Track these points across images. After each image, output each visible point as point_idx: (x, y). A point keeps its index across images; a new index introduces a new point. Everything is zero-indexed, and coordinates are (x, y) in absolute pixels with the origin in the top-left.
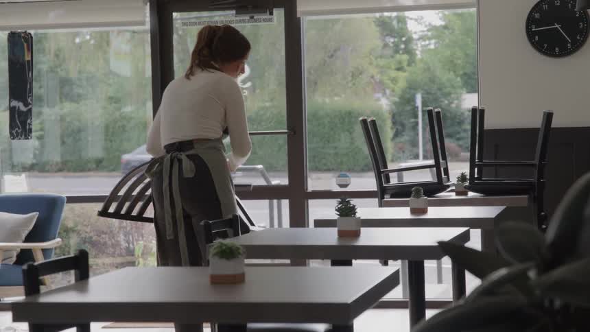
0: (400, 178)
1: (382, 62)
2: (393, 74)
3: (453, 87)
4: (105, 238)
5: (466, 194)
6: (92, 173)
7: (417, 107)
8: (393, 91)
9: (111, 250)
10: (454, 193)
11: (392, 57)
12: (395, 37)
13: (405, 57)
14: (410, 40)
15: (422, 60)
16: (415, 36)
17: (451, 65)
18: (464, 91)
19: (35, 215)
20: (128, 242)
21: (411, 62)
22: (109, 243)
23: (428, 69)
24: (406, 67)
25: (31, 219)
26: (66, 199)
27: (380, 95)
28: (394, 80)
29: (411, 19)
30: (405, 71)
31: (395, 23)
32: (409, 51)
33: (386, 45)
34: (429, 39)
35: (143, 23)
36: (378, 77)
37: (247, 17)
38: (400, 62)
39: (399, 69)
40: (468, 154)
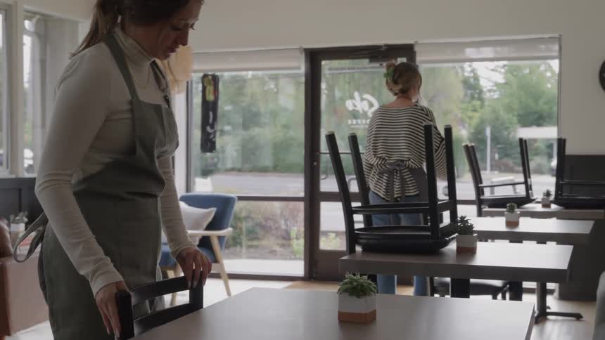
0: (492, 192)
1: (463, 106)
2: (470, 114)
3: (511, 123)
4: (270, 223)
5: (548, 206)
6: (269, 174)
7: (487, 137)
8: (470, 125)
9: (274, 232)
10: (540, 205)
11: (470, 102)
12: (471, 90)
13: (477, 103)
14: (481, 92)
15: (489, 106)
16: (485, 89)
17: (509, 109)
18: (518, 126)
19: (213, 210)
20: (287, 226)
21: (482, 106)
22: (273, 227)
23: (494, 111)
24: (479, 110)
25: (210, 213)
26: (237, 198)
27: (461, 127)
28: (470, 118)
29: (483, 78)
30: (478, 112)
31: (472, 80)
32: (480, 99)
33: (466, 95)
34: (494, 91)
35: (298, 68)
36: (460, 115)
37: (378, 65)
38: (474, 106)
39: (475, 111)
40: (521, 169)
